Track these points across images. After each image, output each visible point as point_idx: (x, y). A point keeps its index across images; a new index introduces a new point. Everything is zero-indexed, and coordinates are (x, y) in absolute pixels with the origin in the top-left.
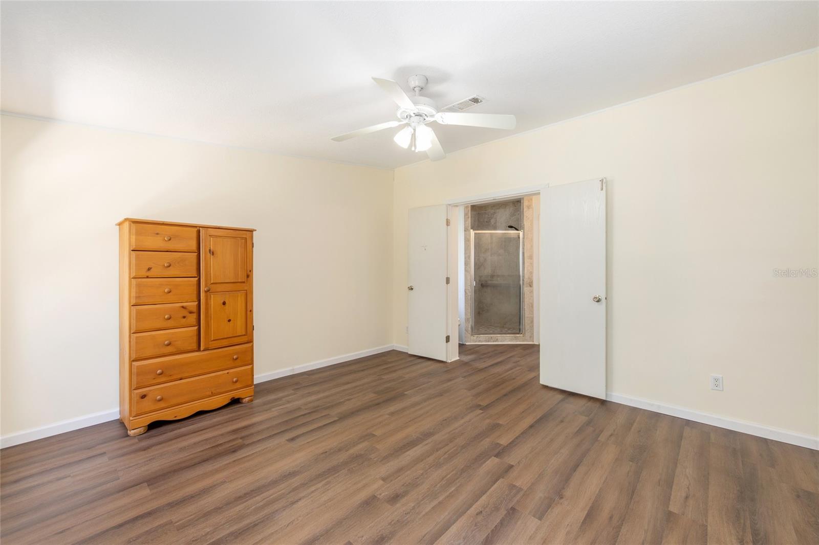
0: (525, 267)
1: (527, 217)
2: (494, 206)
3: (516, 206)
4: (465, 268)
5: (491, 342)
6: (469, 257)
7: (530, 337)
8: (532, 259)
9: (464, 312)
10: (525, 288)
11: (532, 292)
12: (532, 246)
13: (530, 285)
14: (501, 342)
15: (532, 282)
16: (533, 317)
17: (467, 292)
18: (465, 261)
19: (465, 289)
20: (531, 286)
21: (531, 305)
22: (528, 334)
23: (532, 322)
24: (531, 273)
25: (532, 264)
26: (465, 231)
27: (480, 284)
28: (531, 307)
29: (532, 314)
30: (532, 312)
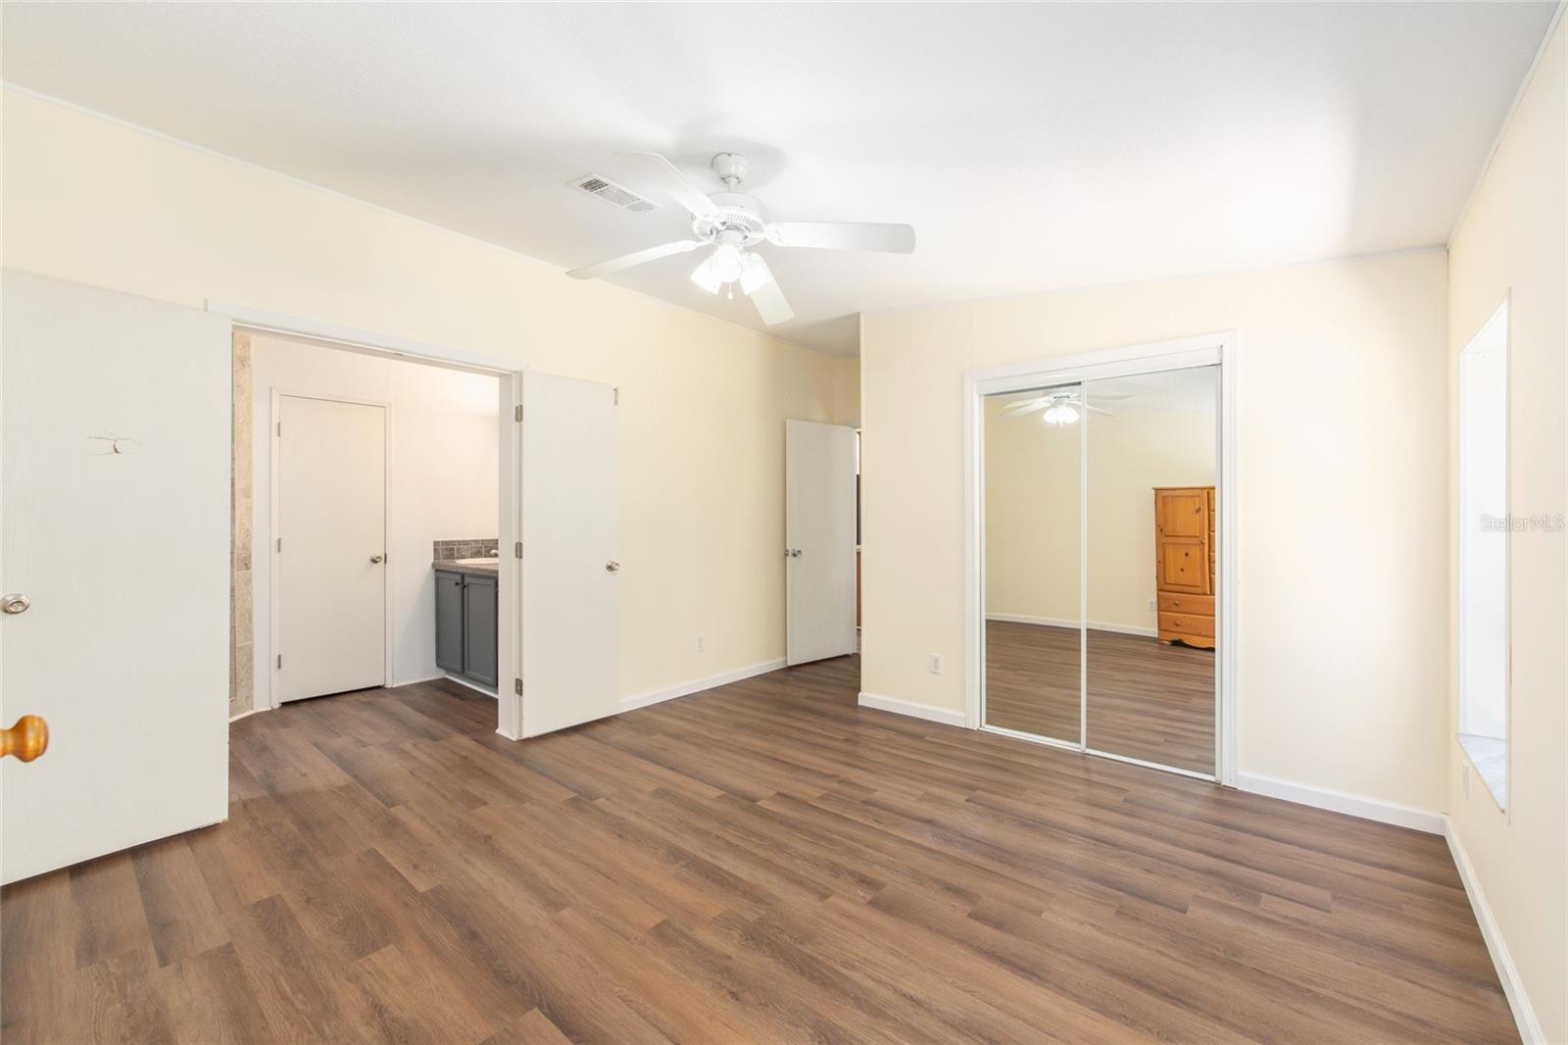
0: (237, 515)
1: (239, 386)
7: (247, 698)
8: (248, 497)
11: (249, 581)
12: (250, 464)
13: (246, 565)
15: (250, 557)
16: (252, 645)
20: (247, 567)
21: (247, 616)
22: (242, 693)
23: (250, 659)
24: (248, 533)
25: (249, 509)
28: (247, 622)
29: (251, 639)
30: (250, 631)
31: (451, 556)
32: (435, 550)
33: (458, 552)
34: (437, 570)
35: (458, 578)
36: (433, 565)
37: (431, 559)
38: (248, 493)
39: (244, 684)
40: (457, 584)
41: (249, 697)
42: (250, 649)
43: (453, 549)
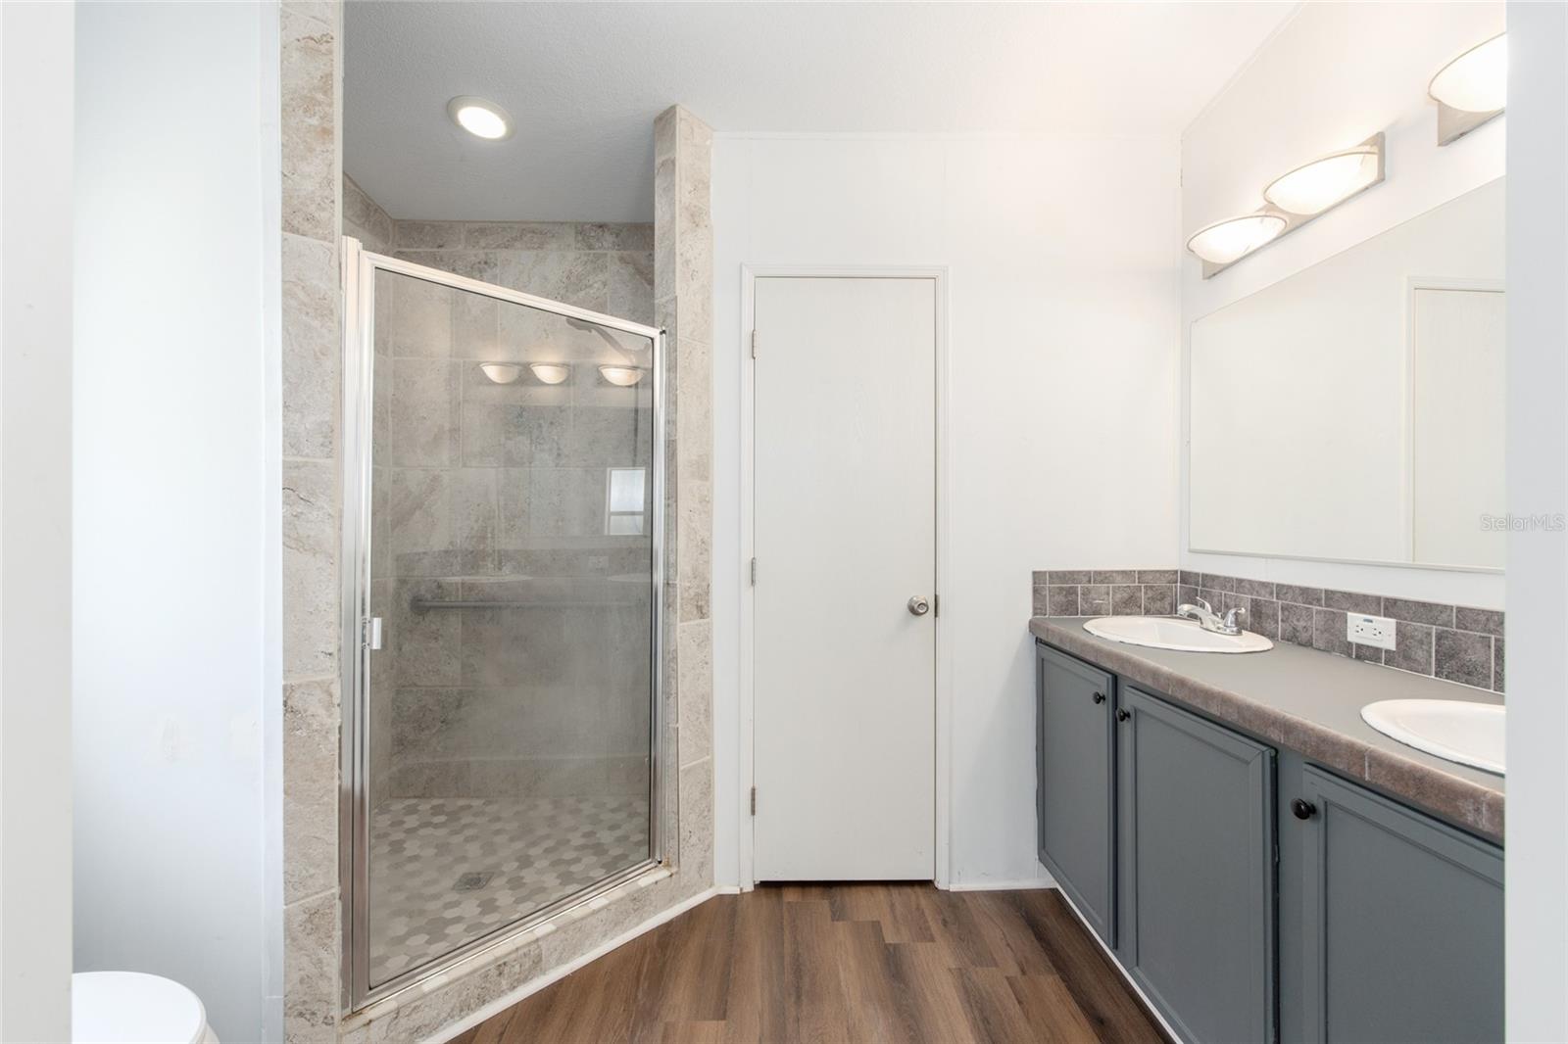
0: (683, 512)
1: (687, 262)
2: (482, 231)
3: (590, 247)
4: (290, 525)
5: (501, 993)
6: (330, 437)
7: (701, 866)
8: (706, 478)
9: (280, 867)
10: (679, 625)
11: (705, 641)
12: (707, 414)
13: (700, 608)
14: (560, 961)
15: (707, 593)
16: (710, 763)
17: (314, 705)
18: (287, 467)
19: (288, 691)
20: (702, 612)
21: (702, 707)
22: (690, 858)
23: (707, 789)
24: (703, 548)
25: (706, 501)
26: (288, 226)
27: (407, 597)
28: (702, 718)
29: (709, 751)
30: (708, 737)
31: (1069, 607)
32: (1035, 591)
33: (1085, 600)
34: (1038, 641)
35: (1103, 685)
36: (1033, 626)
37: (1025, 611)
38: (703, 470)
39: (694, 839)
40: (1099, 699)
41: (705, 865)
42: (708, 770)
43: (1072, 591)
